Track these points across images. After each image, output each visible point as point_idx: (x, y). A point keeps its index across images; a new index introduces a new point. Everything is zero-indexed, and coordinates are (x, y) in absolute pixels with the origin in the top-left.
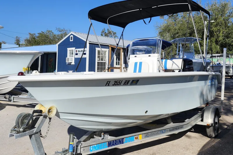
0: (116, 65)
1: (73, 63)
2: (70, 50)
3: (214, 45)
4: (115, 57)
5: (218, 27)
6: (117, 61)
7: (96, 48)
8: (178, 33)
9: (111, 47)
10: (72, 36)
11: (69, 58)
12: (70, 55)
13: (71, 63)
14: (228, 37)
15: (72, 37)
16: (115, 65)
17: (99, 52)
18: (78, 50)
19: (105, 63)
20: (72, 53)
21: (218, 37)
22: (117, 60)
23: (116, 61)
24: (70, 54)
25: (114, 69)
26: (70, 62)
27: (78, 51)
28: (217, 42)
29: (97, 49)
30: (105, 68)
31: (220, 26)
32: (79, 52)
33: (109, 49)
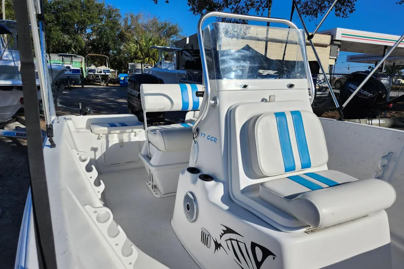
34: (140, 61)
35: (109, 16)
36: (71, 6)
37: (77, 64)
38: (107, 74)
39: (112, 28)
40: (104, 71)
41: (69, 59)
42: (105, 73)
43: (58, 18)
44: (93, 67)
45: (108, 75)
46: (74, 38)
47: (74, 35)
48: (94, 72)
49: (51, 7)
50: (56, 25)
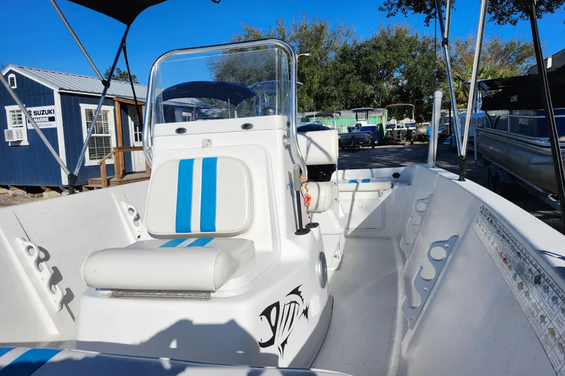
0: (136, 140)
1: (25, 143)
2: (13, 112)
3: (306, 97)
4: (131, 124)
5: (312, 68)
6: (138, 132)
7: (81, 105)
8: (248, 77)
9: (119, 102)
10: (12, 75)
11: (11, 131)
12: (15, 123)
13: (20, 141)
14: (326, 85)
15: (12, 79)
16: (133, 142)
17: (90, 113)
18: (33, 109)
19: (108, 139)
20: (21, 119)
21: (312, 83)
22: (136, 130)
23: (134, 133)
24: (13, 122)
25: (132, 152)
26: (15, 139)
27: (33, 113)
28: (309, 92)
29: (84, 107)
30: (108, 150)
31: (314, 65)
32: (38, 116)
33: (114, 105)
34: (462, 105)
35: (424, 51)
36: (374, 47)
37: (376, 119)
38: (410, 128)
39: (426, 66)
40: (406, 124)
41: (365, 114)
42: (408, 127)
43: (358, 66)
44: (393, 121)
45: (411, 130)
46: (377, 87)
47: (376, 83)
48: (393, 128)
49: (352, 55)
50: (357, 74)
